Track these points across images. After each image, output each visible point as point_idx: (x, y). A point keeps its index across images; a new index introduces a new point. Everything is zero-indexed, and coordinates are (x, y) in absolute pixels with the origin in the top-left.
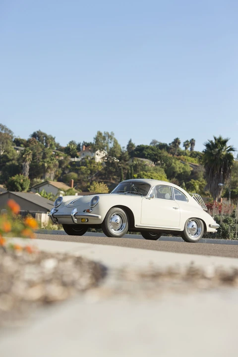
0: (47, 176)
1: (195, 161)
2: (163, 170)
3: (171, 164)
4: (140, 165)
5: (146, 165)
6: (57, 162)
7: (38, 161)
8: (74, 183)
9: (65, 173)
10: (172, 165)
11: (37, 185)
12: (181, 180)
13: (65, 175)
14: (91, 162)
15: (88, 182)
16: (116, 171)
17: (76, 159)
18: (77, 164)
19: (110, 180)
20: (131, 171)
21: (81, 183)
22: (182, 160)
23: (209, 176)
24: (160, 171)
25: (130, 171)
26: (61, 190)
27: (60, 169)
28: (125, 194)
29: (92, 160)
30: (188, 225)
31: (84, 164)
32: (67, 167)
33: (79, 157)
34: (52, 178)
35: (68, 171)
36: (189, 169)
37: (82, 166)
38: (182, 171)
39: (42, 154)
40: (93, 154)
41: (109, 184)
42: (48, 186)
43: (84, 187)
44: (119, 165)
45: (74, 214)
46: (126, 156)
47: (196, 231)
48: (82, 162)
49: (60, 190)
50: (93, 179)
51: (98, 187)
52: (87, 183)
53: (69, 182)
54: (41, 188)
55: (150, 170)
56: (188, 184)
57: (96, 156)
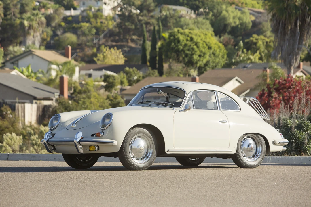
0: (29, 42)
1: (257, 6)
2: (208, 22)
3: (221, 12)
4: (172, 17)
5: (181, 17)
6: (43, 19)
7: (14, 17)
8: (72, 50)
9: (57, 35)
10: (222, 14)
11: (15, 57)
12: (237, 37)
13: (57, 38)
14: (96, 16)
15: (93, 47)
16: (136, 28)
17: (73, 13)
18: (76, 19)
19: (127, 42)
20: (159, 26)
21: (82, 49)
22: (237, 5)
23: (279, 34)
24: (203, 24)
25: (157, 28)
26: (53, 64)
27: (49, 28)
28: (150, 105)
29: (98, 13)
30: (242, 144)
31: (86, 19)
32: (60, 25)
33: (78, 8)
34: (37, 44)
35: (62, 31)
36: (249, 19)
37: (83, 22)
38: (238, 22)
39: (19, 6)
40: (99, 3)
41: (126, 49)
42: (33, 58)
43: (87, 56)
44: (140, 18)
45: (78, 140)
46: (150, 4)
47: (254, 152)
48: (83, 17)
49: (51, 63)
50: (101, 43)
51: (109, 56)
52: (92, 49)
53: (64, 49)
54: (20, 62)
55: (188, 25)
56: (248, 43)
57: (104, 6)
